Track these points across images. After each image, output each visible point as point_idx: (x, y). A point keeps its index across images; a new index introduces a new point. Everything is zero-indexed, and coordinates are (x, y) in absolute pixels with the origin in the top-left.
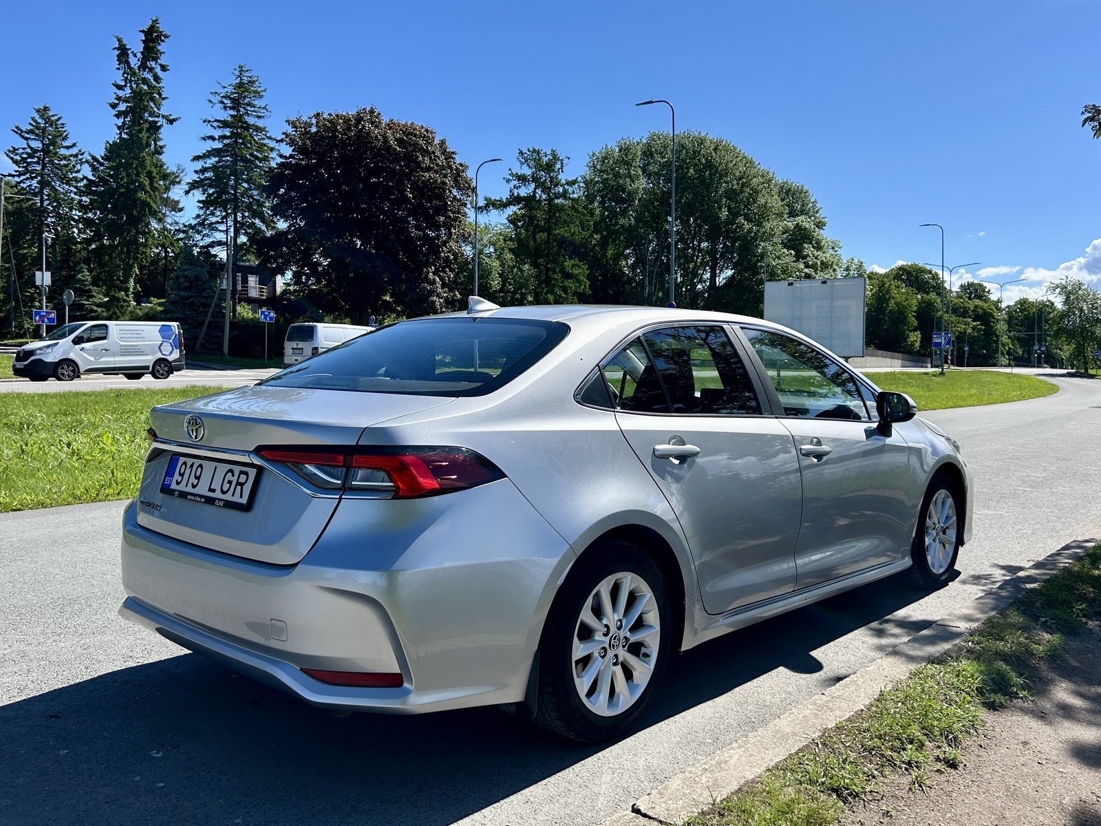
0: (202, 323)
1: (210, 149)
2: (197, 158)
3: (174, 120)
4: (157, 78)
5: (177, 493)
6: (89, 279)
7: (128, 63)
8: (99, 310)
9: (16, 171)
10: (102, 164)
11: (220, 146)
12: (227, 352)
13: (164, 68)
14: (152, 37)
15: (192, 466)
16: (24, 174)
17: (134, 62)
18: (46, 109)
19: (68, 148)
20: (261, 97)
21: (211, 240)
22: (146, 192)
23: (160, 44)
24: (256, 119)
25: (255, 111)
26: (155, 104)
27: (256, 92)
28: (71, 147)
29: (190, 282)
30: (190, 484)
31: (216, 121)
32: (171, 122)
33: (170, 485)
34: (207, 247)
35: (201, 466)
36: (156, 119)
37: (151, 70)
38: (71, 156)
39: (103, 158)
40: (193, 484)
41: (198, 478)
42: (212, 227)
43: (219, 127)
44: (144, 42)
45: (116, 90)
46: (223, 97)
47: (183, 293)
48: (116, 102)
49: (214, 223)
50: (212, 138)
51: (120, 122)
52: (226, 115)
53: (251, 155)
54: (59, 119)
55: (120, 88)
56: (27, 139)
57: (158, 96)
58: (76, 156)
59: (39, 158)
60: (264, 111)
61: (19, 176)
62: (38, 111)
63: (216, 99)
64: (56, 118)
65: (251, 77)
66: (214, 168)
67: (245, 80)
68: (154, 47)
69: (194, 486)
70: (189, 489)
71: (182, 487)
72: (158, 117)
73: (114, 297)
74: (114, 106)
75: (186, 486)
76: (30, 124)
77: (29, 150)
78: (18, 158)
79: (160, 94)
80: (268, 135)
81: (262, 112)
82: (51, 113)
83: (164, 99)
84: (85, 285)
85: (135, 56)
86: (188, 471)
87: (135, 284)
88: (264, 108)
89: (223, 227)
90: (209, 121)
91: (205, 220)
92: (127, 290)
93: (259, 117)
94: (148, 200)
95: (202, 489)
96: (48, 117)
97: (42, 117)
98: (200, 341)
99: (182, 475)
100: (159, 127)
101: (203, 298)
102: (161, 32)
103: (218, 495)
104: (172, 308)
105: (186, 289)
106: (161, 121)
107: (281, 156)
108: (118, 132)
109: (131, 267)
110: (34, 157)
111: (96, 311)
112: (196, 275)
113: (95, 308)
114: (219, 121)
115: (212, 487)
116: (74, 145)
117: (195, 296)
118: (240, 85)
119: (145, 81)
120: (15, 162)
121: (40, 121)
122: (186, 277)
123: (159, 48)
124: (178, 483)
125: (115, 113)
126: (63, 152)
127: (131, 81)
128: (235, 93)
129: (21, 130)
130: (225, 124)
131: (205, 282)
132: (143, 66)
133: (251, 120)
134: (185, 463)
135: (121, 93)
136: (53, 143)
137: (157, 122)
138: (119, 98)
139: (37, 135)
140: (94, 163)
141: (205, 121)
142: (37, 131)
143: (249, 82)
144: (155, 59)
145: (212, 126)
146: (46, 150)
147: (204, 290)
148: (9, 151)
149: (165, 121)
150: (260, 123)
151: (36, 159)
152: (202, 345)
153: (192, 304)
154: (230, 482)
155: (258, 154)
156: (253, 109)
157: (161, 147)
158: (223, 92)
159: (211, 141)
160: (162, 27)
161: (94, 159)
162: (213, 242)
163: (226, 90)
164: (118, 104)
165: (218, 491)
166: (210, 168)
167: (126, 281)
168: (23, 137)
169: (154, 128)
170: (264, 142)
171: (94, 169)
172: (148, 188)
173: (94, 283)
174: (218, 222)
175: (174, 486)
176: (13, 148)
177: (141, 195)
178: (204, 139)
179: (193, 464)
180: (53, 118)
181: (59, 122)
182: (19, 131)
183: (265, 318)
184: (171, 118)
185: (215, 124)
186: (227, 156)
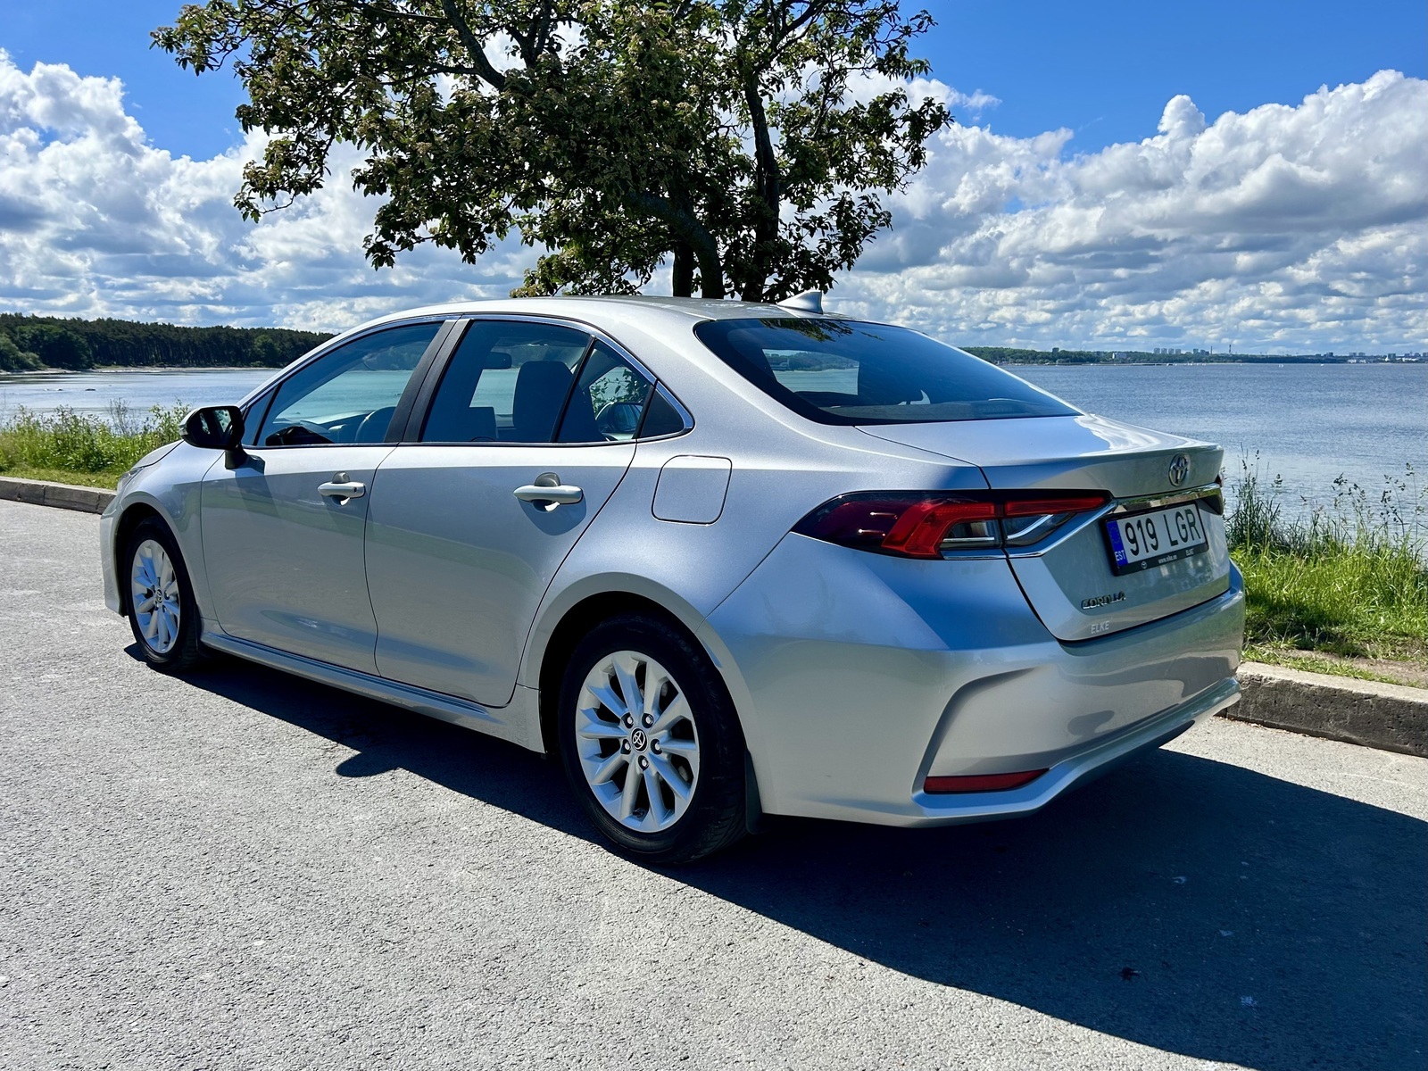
5: (1144, 564)
15: (1139, 525)
30: (1150, 548)
33: (1125, 560)
35: (1149, 521)
40: (1152, 545)
41: (1153, 536)
69: (1155, 548)
70: (1153, 553)
71: (1142, 555)
75: (1147, 551)
86: (1138, 533)
95: (1165, 548)
99: (1134, 541)
103: (1181, 545)
115: (1173, 540)
124: (1136, 553)
134: (1128, 525)
154: (1184, 527)
165: (1180, 541)
175: (1131, 559)
179: (1139, 522)
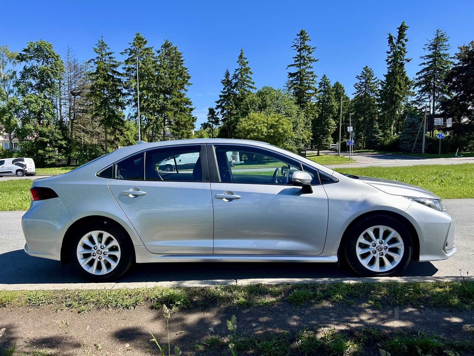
0: (414, 141)
1: (423, 69)
2: (418, 74)
3: (410, 60)
4: (403, 45)
6: (378, 127)
7: (392, 42)
8: (381, 138)
9: (357, 91)
10: (385, 83)
11: (428, 66)
12: (424, 152)
13: (406, 40)
14: (402, 29)
16: (359, 92)
17: (395, 41)
18: (367, 67)
19: (374, 79)
20: (447, 41)
21: (423, 106)
22: (398, 91)
23: (405, 31)
24: (445, 51)
25: (444, 48)
26: (402, 56)
27: (444, 39)
28: (375, 79)
29: (411, 124)
31: (426, 56)
32: (408, 61)
34: (421, 109)
36: (403, 61)
37: (401, 42)
38: (375, 82)
39: (385, 81)
42: (423, 101)
43: (428, 58)
44: (399, 32)
45: (387, 54)
46: (430, 45)
47: (407, 129)
48: (388, 59)
49: (424, 99)
50: (424, 64)
51: (389, 66)
52: (430, 53)
53: (441, 67)
54: (371, 69)
55: (389, 53)
56: (360, 79)
57: (403, 52)
58: (377, 82)
59: (364, 85)
60: (448, 46)
61: (357, 93)
62: (364, 68)
63: (426, 47)
64: (370, 69)
65: (442, 33)
66: (425, 76)
67: (439, 35)
68: (402, 33)
72: (403, 60)
73: (386, 133)
74: (387, 61)
76: (361, 74)
77: (361, 83)
78: (357, 87)
79: (404, 51)
80: (450, 57)
81: (447, 47)
82: (368, 68)
83: (406, 52)
84: (376, 129)
85: (395, 39)
87: (394, 127)
88: (448, 45)
89: (428, 100)
90: (423, 57)
91: (421, 98)
92: (391, 130)
93: (446, 50)
94: (398, 94)
96: (367, 70)
97: (365, 70)
98: (413, 148)
100: (404, 64)
101: (416, 130)
102: (405, 26)
104: (403, 135)
105: (409, 127)
106: (404, 62)
107: (454, 64)
108: (388, 70)
109: (392, 121)
110: (362, 85)
111: (380, 139)
112: (412, 122)
113: (380, 137)
114: (427, 56)
116: (376, 78)
117: (413, 130)
118: (437, 38)
119: (399, 48)
120: (356, 88)
121: (364, 72)
122: (409, 123)
123: (404, 33)
125: (387, 63)
126: (372, 81)
127: (393, 49)
128: (435, 42)
129: (359, 77)
130: (430, 57)
131: (416, 124)
132: (398, 42)
133: (442, 52)
135: (389, 55)
136: (368, 79)
137: (403, 63)
138: (389, 57)
139: (363, 77)
140: (382, 83)
141: (421, 57)
142: (364, 76)
143: (441, 36)
144: (403, 38)
145: (424, 59)
146: (366, 82)
147: (416, 127)
148: (355, 85)
149: (406, 61)
150: (446, 52)
151: (363, 86)
152: (415, 150)
153: (411, 133)
155: (444, 66)
156: (443, 47)
157: (405, 72)
158: (429, 43)
159: (423, 65)
160: (405, 24)
161: (382, 82)
162: (423, 107)
163: (431, 42)
164: (389, 59)
166: (423, 76)
167: (390, 126)
168: (359, 79)
169: (402, 65)
170: (448, 60)
171: (382, 85)
172: (398, 89)
173: (380, 128)
174: (426, 98)
176: (356, 84)
177: (396, 93)
178: (420, 65)
180: (369, 70)
181: (371, 71)
182: (358, 77)
183: (440, 137)
184: (409, 59)
185: (425, 58)
186: (431, 70)
